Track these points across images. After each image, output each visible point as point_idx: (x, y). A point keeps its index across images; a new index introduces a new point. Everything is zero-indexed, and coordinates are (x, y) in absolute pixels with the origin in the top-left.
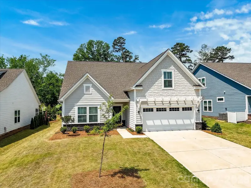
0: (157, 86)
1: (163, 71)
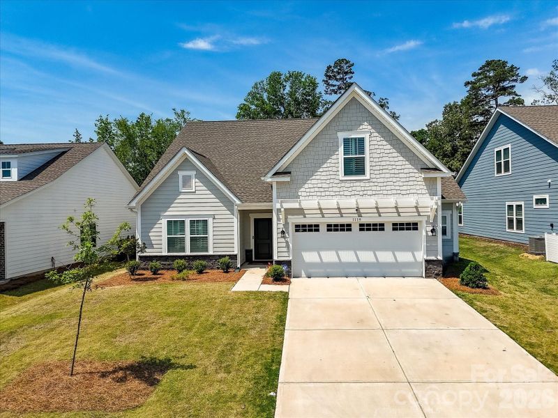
0: (328, 173)
1: (342, 136)
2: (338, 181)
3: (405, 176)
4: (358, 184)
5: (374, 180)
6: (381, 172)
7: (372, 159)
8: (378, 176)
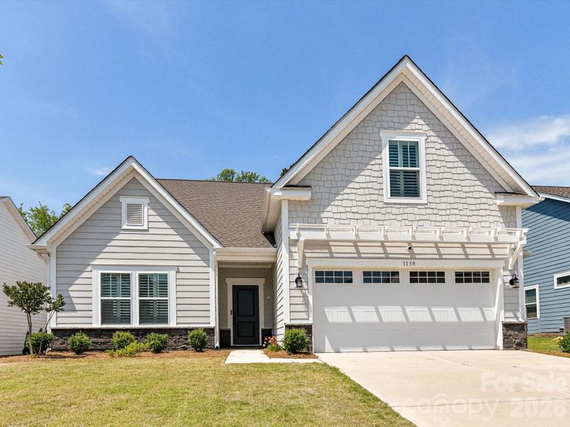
0: (367, 191)
1: (386, 136)
2: (381, 205)
3: (474, 201)
4: (410, 210)
5: (433, 206)
6: (442, 194)
7: (429, 175)
8: (437, 200)
